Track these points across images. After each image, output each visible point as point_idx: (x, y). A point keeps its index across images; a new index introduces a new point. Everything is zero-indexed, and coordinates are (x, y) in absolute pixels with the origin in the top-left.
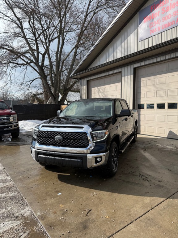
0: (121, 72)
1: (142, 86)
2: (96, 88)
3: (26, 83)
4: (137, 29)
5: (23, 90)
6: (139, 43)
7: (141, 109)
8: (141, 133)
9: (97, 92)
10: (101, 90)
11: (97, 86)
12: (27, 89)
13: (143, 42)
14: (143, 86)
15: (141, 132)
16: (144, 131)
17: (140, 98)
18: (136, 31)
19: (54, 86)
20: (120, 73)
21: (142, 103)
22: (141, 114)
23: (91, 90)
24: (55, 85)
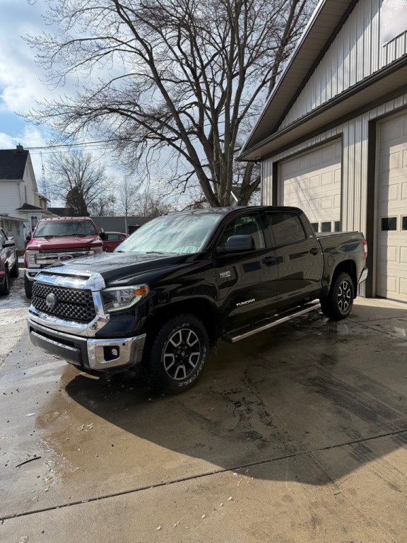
0: (340, 136)
1: (391, 167)
2: (293, 180)
3: (180, 179)
4: (378, 13)
5: (171, 194)
6: (383, 50)
7: (389, 232)
8: (388, 297)
9: (294, 191)
10: (301, 183)
11: (294, 175)
12: (180, 192)
13: (392, 45)
14: (393, 169)
15: (388, 292)
16: (395, 291)
17: (388, 201)
18: (376, 18)
19: (221, 181)
20: (340, 139)
21: (390, 214)
22: (388, 244)
23: (282, 186)
24: (223, 181)
